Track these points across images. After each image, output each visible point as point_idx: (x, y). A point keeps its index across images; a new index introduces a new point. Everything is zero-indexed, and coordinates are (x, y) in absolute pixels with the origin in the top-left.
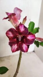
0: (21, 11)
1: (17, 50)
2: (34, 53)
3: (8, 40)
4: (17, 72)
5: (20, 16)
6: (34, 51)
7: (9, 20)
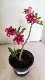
0: (32, 8)
1: (30, 23)
2: (40, 42)
3: (26, 19)
5: (31, 11)
6: (40, 41)
7: (25, 13)
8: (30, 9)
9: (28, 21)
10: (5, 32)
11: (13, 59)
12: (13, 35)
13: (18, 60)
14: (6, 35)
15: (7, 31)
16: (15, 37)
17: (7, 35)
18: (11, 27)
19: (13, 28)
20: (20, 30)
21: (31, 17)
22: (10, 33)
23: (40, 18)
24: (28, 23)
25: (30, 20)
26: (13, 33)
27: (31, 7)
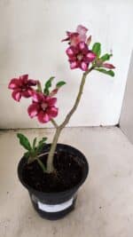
0: (87, 30)
1: (76, 67)
3: (67, 58)
4: (78, 100)
7: (69, 43)
8: (82, 32)
9: (71, 61)
10: (9, 88)
11: (31, 168)
12: (28, 96)
13: (45, 171)
14: (11, 96)
15: (13, 86)
16: (34, 102)
17: (14, 96)
18: (26, 76)
19: (29, 78)
20: (50, 86)
21: (80, 52)
22: (21, 92)
23: (108, 57)
24: (72, 68)
25: (77, 60)
26: (30, 92)
27: (84, 25)
